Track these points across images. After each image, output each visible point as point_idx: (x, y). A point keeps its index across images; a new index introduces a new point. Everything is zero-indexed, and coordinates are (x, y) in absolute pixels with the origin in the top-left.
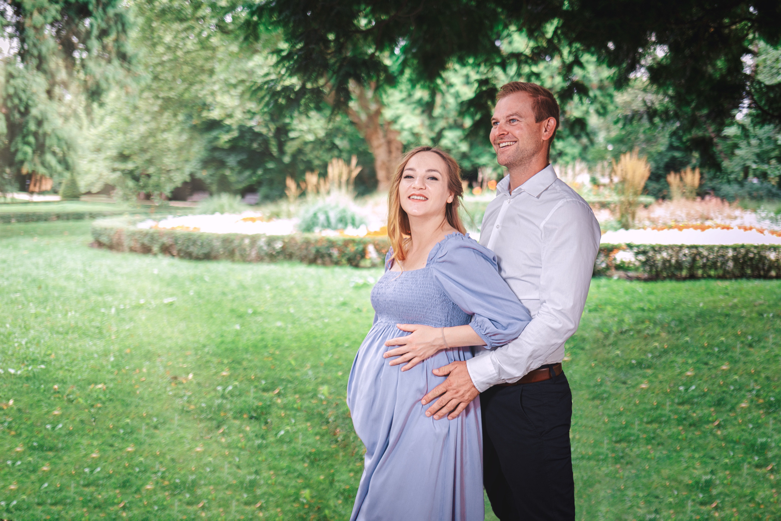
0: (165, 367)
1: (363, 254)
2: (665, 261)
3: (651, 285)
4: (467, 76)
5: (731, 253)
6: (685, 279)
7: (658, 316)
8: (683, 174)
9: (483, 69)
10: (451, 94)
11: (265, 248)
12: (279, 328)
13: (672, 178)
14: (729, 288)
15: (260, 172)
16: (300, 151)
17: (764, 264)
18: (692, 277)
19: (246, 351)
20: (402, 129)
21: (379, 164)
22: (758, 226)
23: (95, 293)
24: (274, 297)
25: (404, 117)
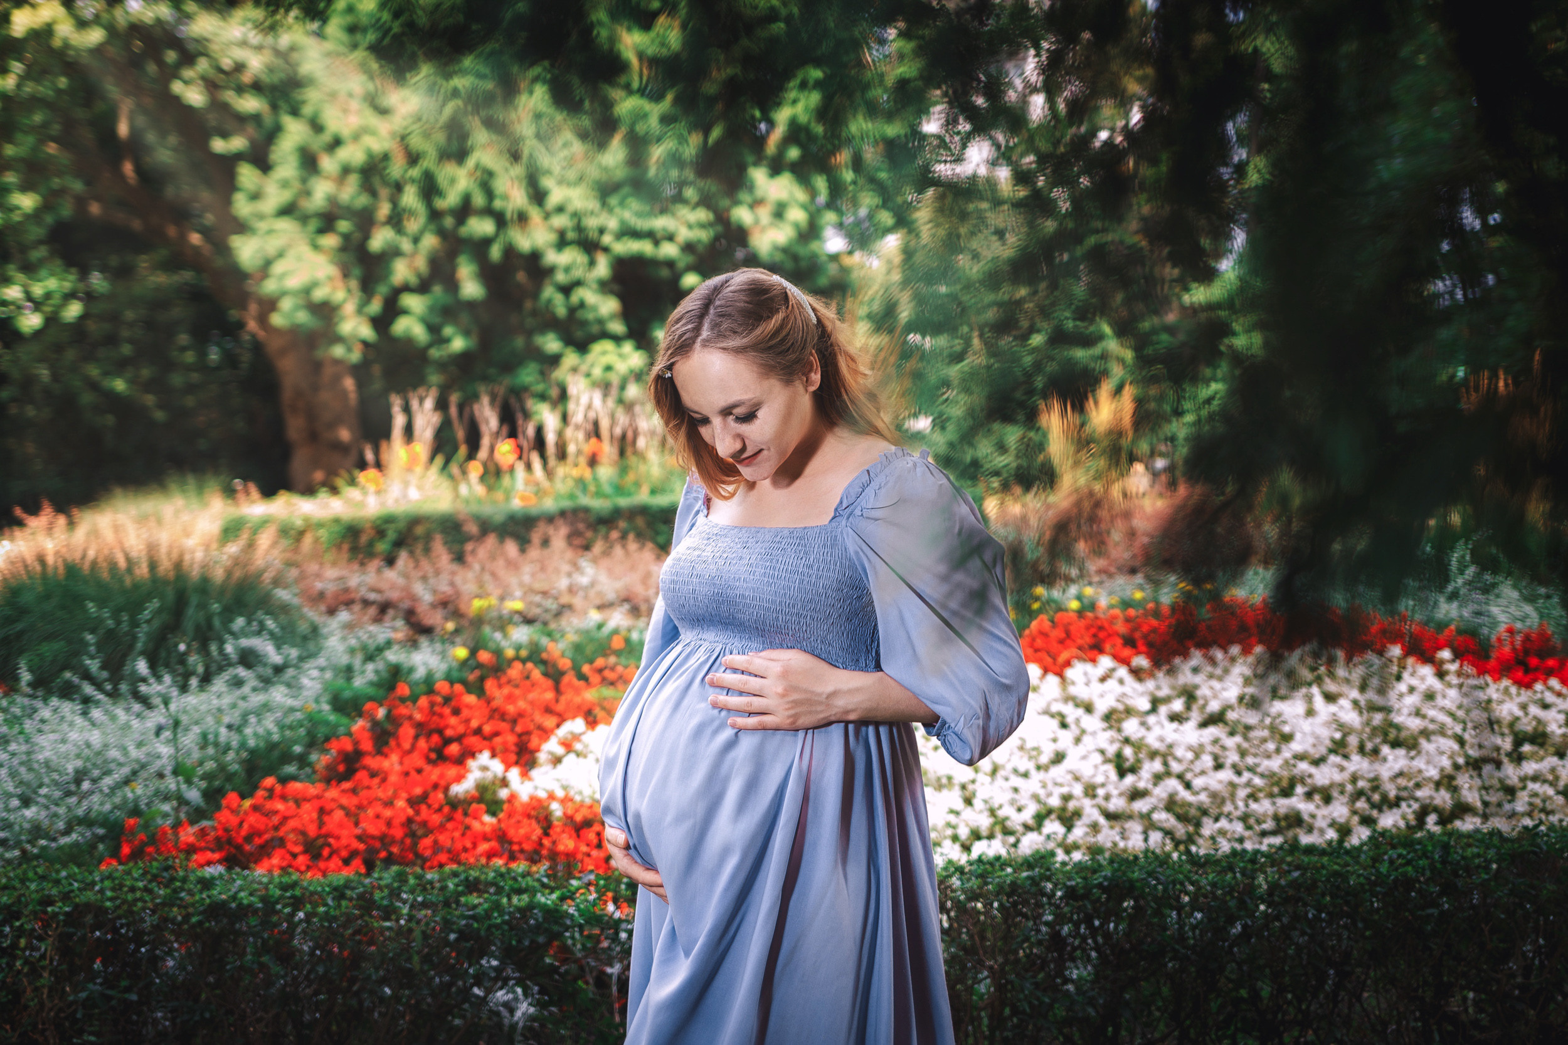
25: (289, 255)
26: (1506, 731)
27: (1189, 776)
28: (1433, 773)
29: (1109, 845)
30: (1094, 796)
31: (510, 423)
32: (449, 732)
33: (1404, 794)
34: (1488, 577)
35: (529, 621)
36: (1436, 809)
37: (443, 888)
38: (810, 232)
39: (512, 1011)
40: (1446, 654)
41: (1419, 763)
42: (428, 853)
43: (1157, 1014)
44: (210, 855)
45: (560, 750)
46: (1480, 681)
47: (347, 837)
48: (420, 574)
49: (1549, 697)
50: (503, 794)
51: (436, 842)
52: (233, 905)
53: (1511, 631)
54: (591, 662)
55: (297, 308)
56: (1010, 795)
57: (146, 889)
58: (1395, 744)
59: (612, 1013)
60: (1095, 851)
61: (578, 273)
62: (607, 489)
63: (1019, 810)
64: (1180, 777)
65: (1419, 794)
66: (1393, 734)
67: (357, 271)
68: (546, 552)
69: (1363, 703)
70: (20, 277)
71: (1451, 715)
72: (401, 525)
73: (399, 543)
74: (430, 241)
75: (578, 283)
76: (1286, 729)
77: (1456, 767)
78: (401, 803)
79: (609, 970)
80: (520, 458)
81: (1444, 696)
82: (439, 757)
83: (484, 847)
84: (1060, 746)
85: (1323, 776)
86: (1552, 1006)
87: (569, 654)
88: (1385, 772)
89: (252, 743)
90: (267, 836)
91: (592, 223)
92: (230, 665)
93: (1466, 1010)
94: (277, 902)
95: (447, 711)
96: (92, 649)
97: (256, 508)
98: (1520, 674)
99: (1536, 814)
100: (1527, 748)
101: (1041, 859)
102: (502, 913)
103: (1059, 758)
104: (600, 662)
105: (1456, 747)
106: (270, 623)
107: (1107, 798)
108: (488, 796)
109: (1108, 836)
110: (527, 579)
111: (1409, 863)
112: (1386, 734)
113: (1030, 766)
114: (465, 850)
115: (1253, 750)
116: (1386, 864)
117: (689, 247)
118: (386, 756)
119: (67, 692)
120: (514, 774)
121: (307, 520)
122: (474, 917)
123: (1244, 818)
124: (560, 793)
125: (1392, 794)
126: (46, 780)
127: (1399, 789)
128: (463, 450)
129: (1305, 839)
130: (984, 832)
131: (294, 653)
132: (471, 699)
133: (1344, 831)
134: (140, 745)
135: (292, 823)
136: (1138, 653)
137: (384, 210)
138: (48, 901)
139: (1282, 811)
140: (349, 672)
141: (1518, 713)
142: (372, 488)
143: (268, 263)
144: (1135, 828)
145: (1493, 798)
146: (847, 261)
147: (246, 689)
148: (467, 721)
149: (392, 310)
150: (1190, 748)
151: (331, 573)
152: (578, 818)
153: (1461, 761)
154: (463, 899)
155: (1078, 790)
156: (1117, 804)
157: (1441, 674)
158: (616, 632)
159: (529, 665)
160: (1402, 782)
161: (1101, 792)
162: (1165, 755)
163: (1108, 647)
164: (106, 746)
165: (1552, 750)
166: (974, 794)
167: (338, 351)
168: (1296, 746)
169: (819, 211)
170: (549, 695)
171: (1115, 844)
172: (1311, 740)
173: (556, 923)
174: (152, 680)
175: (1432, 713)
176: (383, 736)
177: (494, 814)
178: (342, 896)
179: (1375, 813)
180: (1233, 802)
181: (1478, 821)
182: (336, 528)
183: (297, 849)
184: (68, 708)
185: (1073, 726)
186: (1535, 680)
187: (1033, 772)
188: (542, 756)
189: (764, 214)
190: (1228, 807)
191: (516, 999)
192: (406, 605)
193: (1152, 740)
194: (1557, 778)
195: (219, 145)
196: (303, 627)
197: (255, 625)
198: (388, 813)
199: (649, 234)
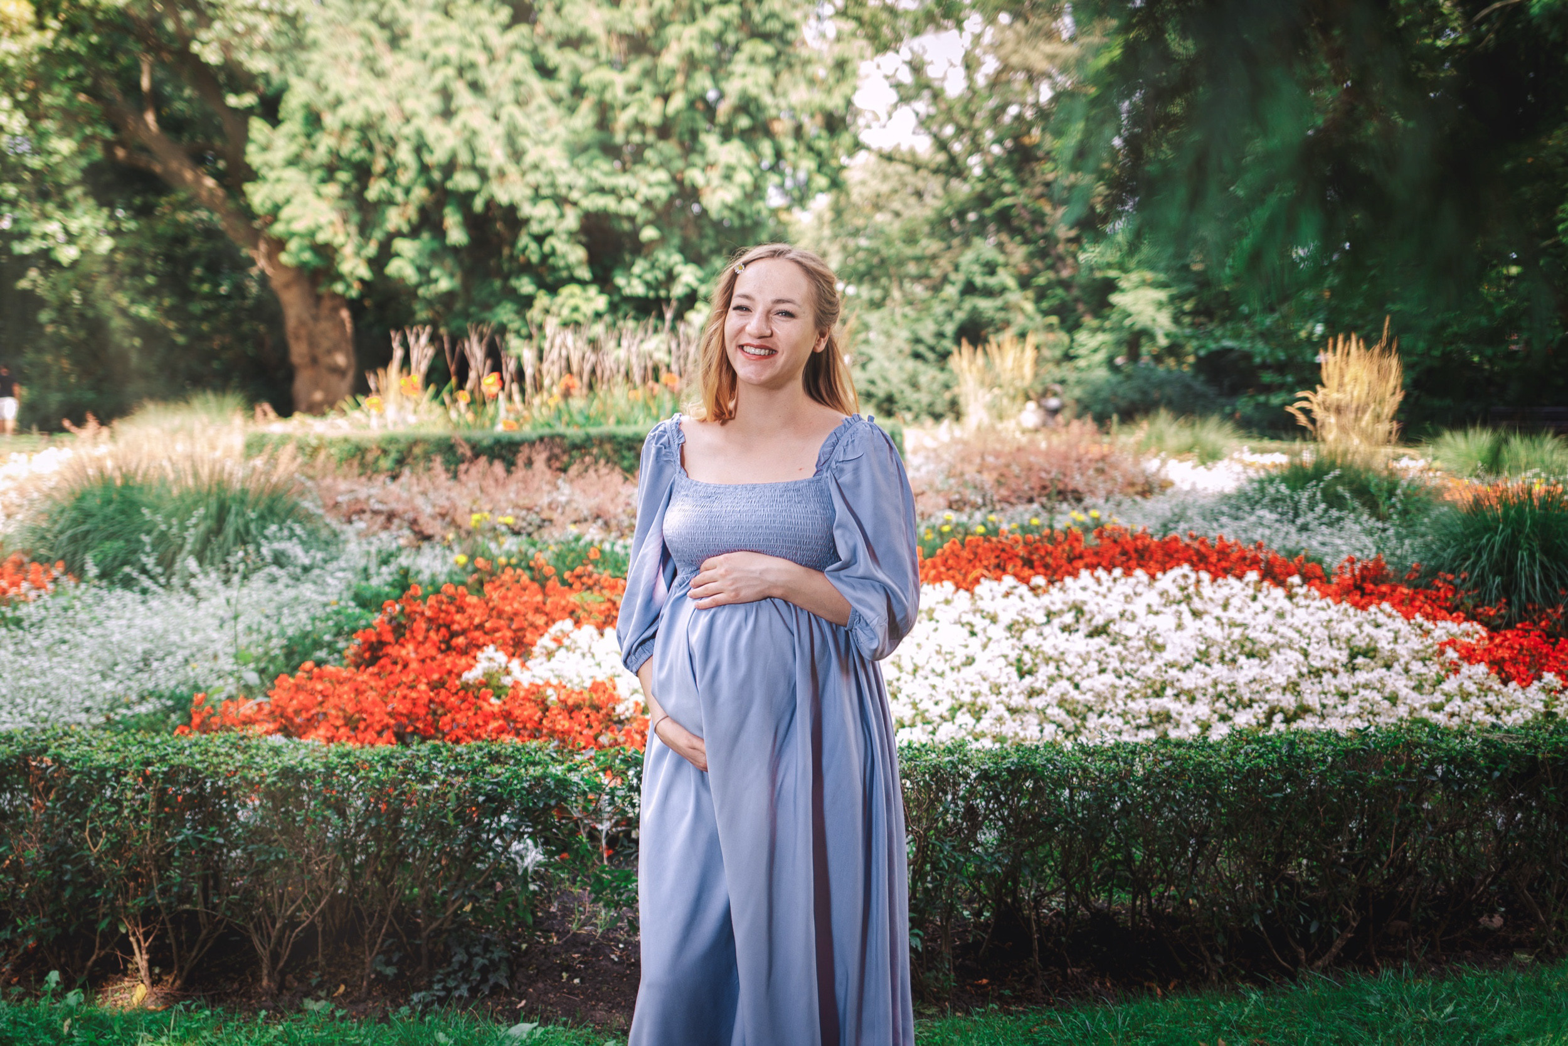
8: (992, 348)
25: (296, 201)
26: (1343, 646)
27: (1077, 679)
28: (1282, 680)
29: (1011, 734)
30: (999, 693)
31: (495, 357)
32: (455, 627)
33: (1256, 697)
34: (1335, 513)
35: (517, 533)
36: (1282, 710)
37: (471, 759)
38: (756, 192)
39: (522, 858)
40: (1296, 579)
41: (1270, 671)
42: (447, 729)
43: (1048, 871)
44: (266, 727)
45: (553, 645)
46: (1323, 603)
47: (380, 715)
48: (421, 488)
49: (1381, 619)
50: (507, 681)
51: (453, 720)
52: (301, 769)
53: (1352, 561)
54: (572, 570)
55: (302, 249)
56: (930, 691)
57: (228, 755)
58: (1251, 655)
59: (602, 861)
60: (999, 738)
61: (549, 224)
62: (579, 419)
63: (936, 703)
64: (1069, 679)
65: (1268, 697)
66: (1248, 646)
67: (355, 218)
68: (530, 473)
69: (1225, 620)
70: (59, 214)
71: (1299, 632)
72: (402, 446)
73: (401, 462)
74: (420, 193)
75: (550, 233)
76: (1160, 641)
77: (1301, 675)
78: (423, 687)
79: (599, 827)
80: (503, 388)
81: (1293, 615)
82: (447, 647)
83: (494, 725)
84: (970, 651)
85: (1189, 680)
86: (1370, 872)
87: (552, 562)
88: (1241, 678)
89: (290, 632)
90: (313, 712)
91: (562, 180)
92: (266, 565)
93: (1301, 874)
94: (336, 768)
95: (453, 609)
96: (148, 549)
97: (275, 426)
98: (1357, 598)
99: (1365, 716)
100: (1360, 660)
101: (959, 747)
102: (521, 781)
103: (970, 661)
104: (579, 570)
105: (1301, 658)
106: (298, 530)
107: (1010, 695)
108: (494, 682)
109: (1010, 727)
110: (512, 496)
111: (1260, 756)
112: (1243, 647)
113: (946, 668)
114: (477, 726)
115: (1131, 657)
116: (1242, 757)
117: (648, 204)
118: (403, 646)
119: (128, 583)
120: (515, 664)
121: (320, 438)
122: (497, 784)
123: (1122, 715)
124: (554, 682)
125: (1246, 698)
126: (119, 659)
127: (1252, 693)
128: (454, 381)
129: (1174, 734)
130: (907, 722)
131: (320, 556)
132: (473, 599)
133: (1206, 727)
134: (194, 631)
135: (333, 700)
136: (1037, 574)
137: (380, 164)
138: (148, 763)
139: (1154, 710)
140: (366, 573)
141: (1356, 631)
142: (374, 412)
143: (277, 208)
144: (1032, 720)
145: (1331, 701)
146: (784, 216)
147: (280, 586)
148: (471, 618)
149: (386, 253)
150: (1079, 655)
151: (343, 486)
152: (570, 702)
153: (1305, 670)
154: (488, 769)
155: (985, 688)
156: (1018, 701)
157: (1290, 597)
158: (591, 543)
159: (519, 571)
160: (1255, 687)
161: (1004, 690)
162: (1058, 661)
163: (1010, 568)
164: (166, 631)
165: (1381, 663)
166: (900, 691)
167: (339, 288)
168: (1168, 656)
169: (763, 172)
170: (539, 598)
171: (1016, 734)
172: (1181, 651)
173: (565, 790)
174: (200, 576)
175: (1282, 630)
176: (400, 630)
177: (499, 697)
178: (389, 764)
179: (1231, 712)
180: (1114, 701)
181: (1317, 720)
182: (346, 447)
183: (338, 723)
184: (130, 597)
185: (980, 635)
186: (1371, 603)
187: (948, 672)
188: (536, 650)
189: (715, 175)
190: (1110, 705)
191: (526, 849)
192: (411, 515)
193: (1048, 648)
194: (1384, 686)
195: (232, 100)
196: (324, 534)
197: (286, 533)
198: (414, 695)
199: (613, 191)
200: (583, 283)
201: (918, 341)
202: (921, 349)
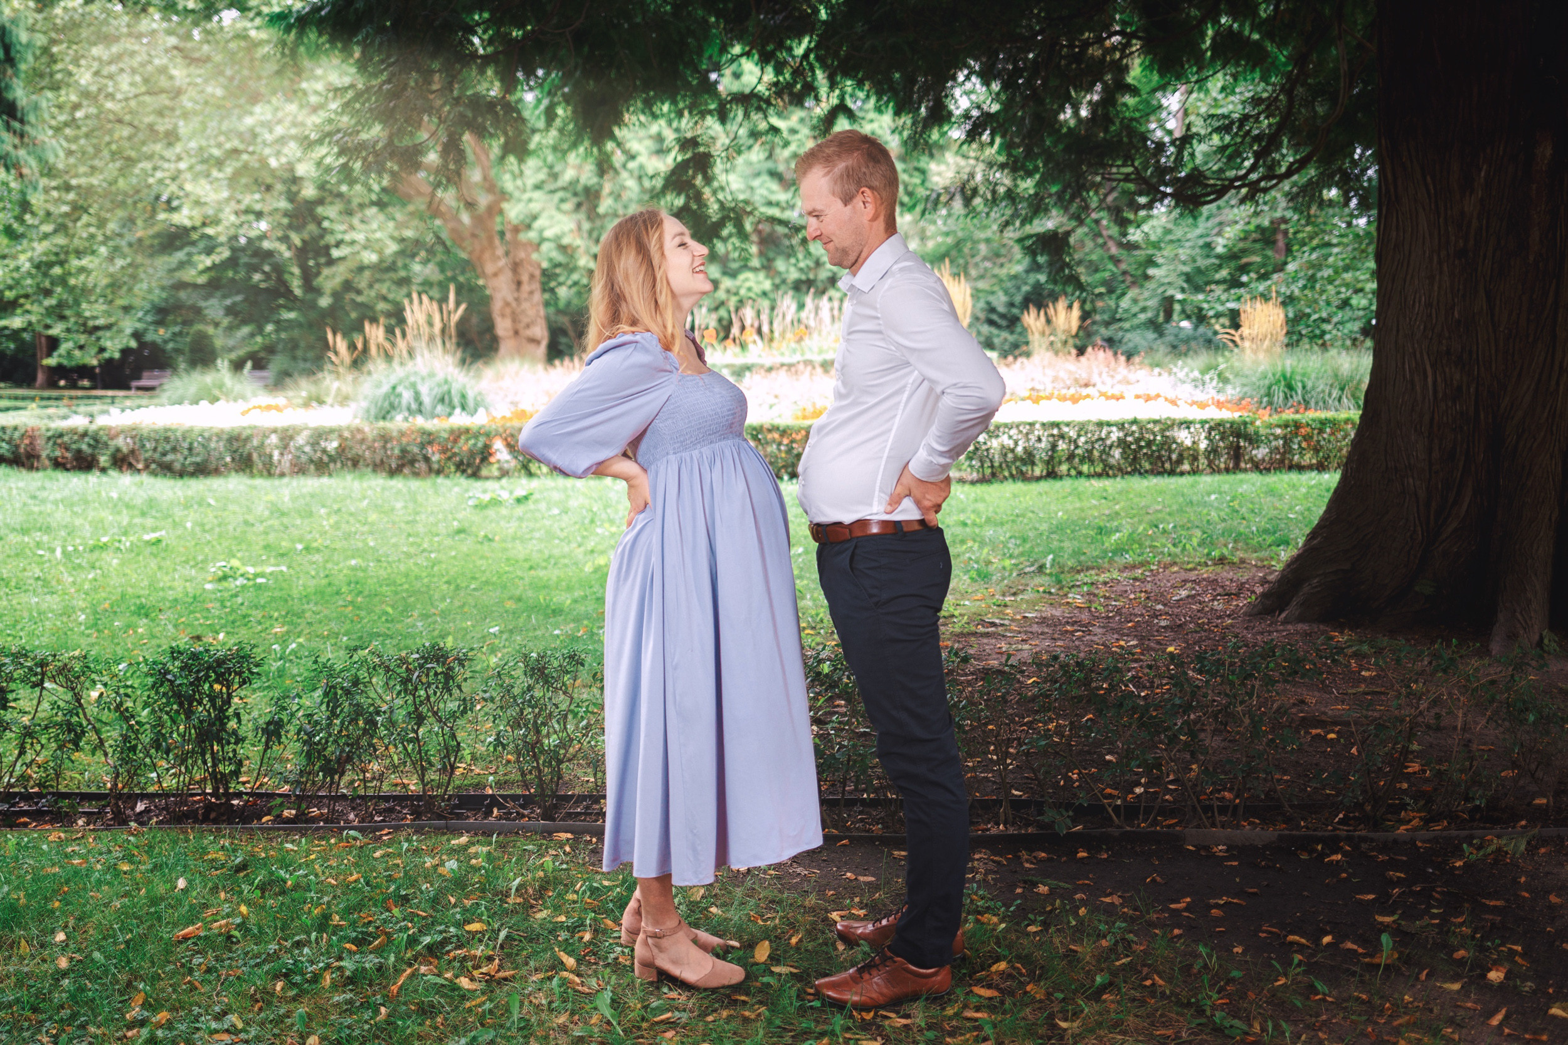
0: (176, 626)
1: (485, 454)
2: (1005, 451)
3: (981, 489)
4: (659, 138)
5: (1116, 435)
6: (1038, 479)
7: (989, 532)
8: (1051, 311)
9: (686, 122)
10: (631, 172)
11: (307, 449)
12: (354, 569)
13: (1032, 320)
14: (1110, 489)
15: (269, 328)
16: (348, 286)
17: (1170, 451)
18: (1052, 475)
19: (306, 598)
20: (543, 240)
21: (497, 306)
22: (1171, 395)
23: (14, 530)
24: (336, 526)
25: (545, 215)
199: (777, 204)
200: (755, 270)
201: (992, 310)
202: (995, 317)
